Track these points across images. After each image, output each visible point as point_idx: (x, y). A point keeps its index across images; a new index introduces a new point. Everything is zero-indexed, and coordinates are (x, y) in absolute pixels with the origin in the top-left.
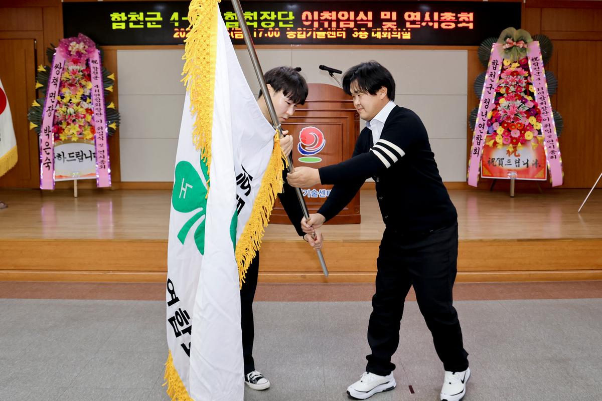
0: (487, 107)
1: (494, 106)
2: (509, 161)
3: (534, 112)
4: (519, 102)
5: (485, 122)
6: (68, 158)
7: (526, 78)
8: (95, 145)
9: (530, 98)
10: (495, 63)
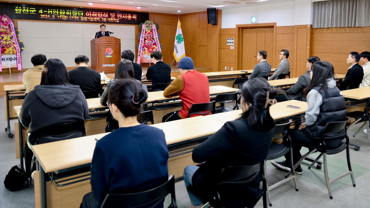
0: (142, 43)
1: (144, 42)
2: (149, 58)
3: (155, 44)
4: (151, 41)
5: (142, 47)
6: (6, 60)
7: (152, 35)
8: (17, 55)
9: (153, 40)
10: (143, 30)
